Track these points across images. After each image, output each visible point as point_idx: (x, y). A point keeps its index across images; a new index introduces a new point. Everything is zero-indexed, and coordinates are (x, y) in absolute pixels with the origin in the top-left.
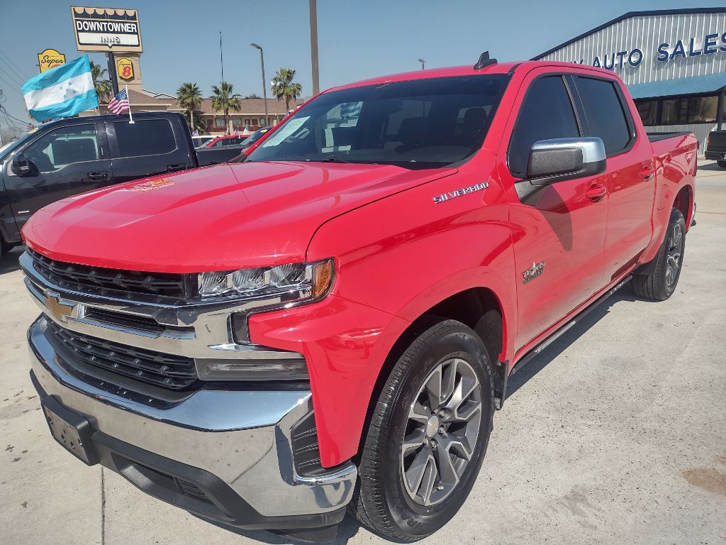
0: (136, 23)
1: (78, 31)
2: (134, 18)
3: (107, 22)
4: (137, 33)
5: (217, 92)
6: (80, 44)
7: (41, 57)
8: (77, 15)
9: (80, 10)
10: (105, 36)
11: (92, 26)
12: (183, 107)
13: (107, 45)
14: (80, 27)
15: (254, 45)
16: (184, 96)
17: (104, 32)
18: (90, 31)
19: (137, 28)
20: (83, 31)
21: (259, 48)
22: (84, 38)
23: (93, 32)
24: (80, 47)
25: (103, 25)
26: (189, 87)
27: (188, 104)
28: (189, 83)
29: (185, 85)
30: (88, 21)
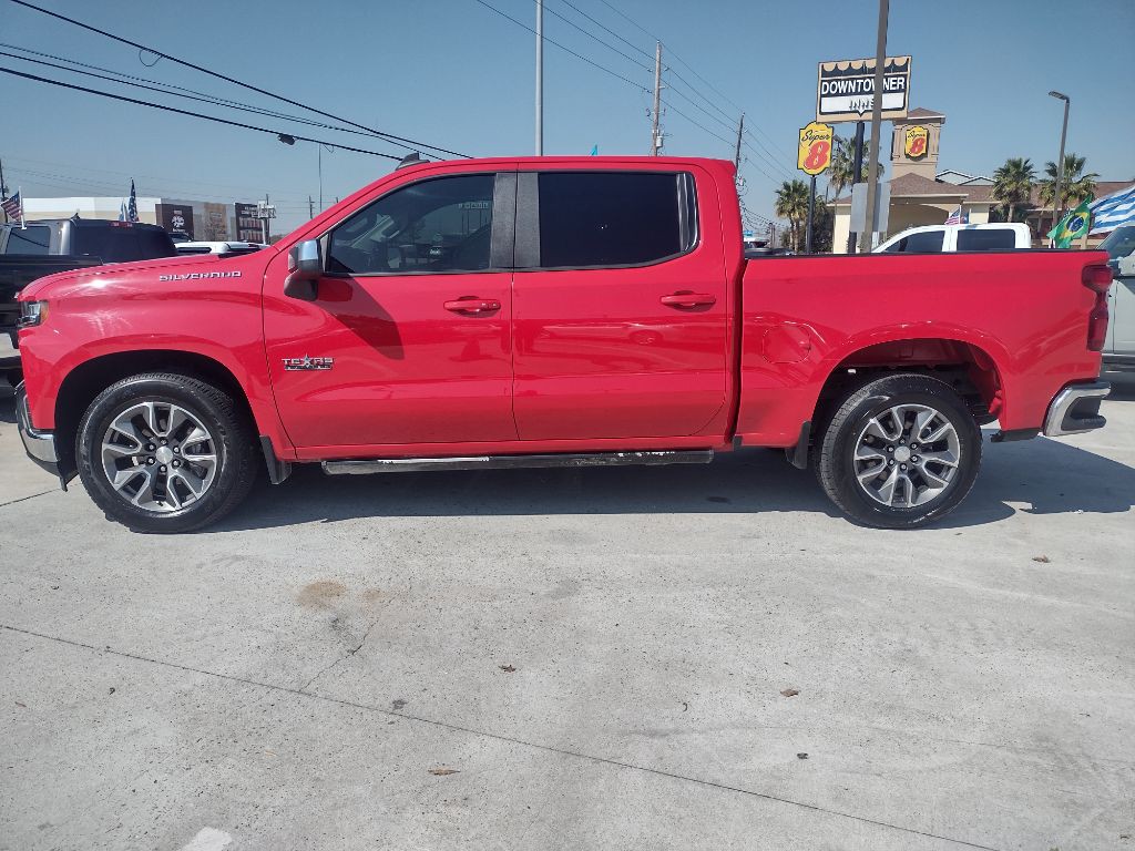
0: (905, 76)
1: (822, 96)
2: (905, 68)
3: (864, 79)
4: (904, 91)
5: (1053, 172)
6: (822, 113)
7: (803, 132)
8: (825, 74)
9: (829, 67)
10: (855, 99)
11: (842, 87)
12: (1001, 198)
13: (858, 112)
14: (825, 89)
15: (1054, 94)
16: (1004, 181)
17: (856, 93)
18: (837, 95)
19: (905, 83)
20: (829, 95)
21: (1062, 97)
22: (829, 104)
23: (843, 94)
24: (821, 118)
25: (857, 84)
26: (1016, 165)
27: (1010, 194)
28: (1017, 159)
29: (1009, 161)
30: (837, 81)
